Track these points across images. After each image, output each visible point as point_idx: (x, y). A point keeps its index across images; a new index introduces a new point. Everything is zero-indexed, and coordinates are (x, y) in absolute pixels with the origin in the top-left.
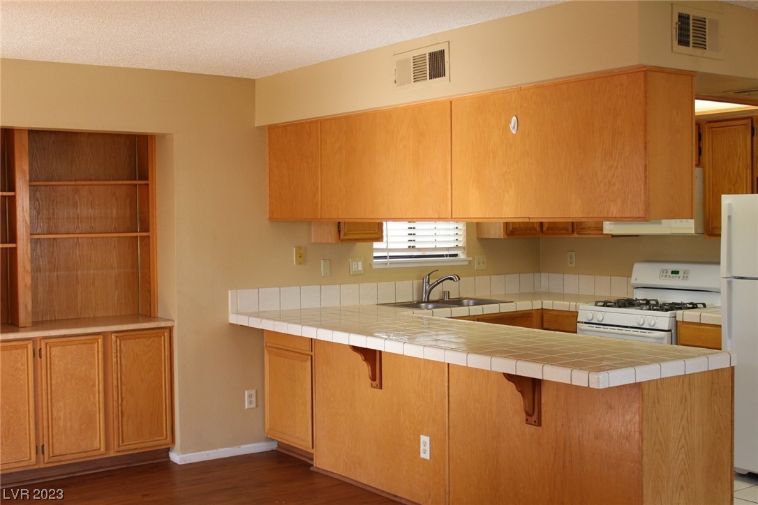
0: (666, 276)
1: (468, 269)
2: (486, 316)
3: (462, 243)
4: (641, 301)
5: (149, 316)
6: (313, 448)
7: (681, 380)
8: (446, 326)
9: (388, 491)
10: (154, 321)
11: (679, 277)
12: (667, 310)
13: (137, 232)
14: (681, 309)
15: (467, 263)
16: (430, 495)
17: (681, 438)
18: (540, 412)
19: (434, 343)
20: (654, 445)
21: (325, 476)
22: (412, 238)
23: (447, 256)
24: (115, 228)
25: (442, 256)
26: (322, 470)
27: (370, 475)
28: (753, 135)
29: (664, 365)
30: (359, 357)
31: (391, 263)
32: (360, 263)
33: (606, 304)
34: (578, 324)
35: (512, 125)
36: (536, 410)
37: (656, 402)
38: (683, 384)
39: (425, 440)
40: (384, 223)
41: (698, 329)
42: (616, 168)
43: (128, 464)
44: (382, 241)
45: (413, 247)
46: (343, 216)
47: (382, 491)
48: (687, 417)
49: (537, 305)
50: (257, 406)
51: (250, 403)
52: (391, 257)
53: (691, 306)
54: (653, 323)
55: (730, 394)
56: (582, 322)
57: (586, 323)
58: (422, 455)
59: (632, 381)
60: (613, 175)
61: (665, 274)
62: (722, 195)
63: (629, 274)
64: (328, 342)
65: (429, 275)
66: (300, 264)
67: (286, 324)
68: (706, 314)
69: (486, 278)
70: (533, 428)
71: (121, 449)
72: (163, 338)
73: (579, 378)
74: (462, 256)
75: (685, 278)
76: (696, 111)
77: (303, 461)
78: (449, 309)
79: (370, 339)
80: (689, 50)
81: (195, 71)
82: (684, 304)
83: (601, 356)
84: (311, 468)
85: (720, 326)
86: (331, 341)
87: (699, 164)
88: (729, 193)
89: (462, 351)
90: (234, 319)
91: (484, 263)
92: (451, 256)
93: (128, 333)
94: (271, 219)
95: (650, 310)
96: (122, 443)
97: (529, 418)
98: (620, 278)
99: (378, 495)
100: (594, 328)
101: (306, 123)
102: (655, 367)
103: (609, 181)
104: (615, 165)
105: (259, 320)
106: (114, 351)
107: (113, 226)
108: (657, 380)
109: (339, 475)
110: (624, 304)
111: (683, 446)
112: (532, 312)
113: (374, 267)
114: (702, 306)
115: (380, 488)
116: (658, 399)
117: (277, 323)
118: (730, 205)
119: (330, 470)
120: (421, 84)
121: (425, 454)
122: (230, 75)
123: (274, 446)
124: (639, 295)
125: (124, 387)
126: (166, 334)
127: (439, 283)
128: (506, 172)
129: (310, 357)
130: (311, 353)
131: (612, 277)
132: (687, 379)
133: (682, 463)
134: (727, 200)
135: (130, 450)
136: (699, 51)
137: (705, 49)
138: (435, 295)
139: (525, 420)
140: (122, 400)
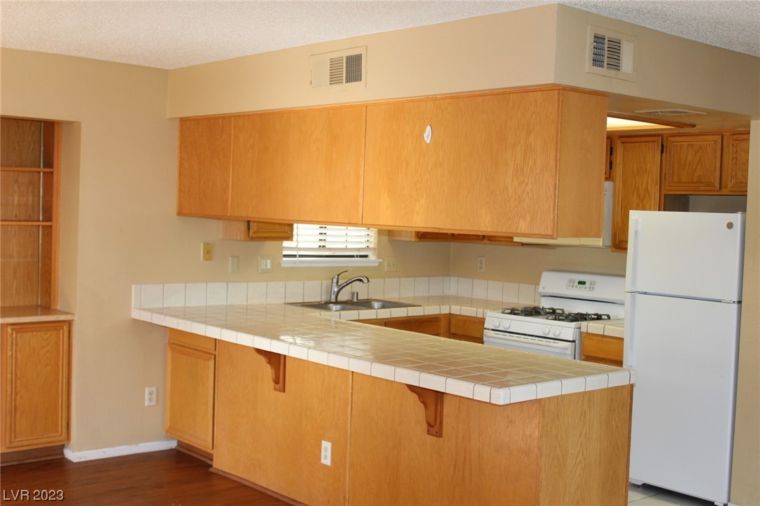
0: (573, 286)
1: (378, 271)
2: (394, 320)
3: (373, 244)
4: (547, 310)
5: (47, 308)
6: (213, 448)
7: (581, 397)
8: (353, 331)
9: (286, 495)
10: (54, 314)
11: (585, 288)
12: (572, 321)
13: (39, 221)
14: (586, 319)
15: (377, 264)
16: (329, 501)
17: (578, 454)
18: (441, 423)
19: (340, 350)
20: (553, 460)
21: (224, 478)
22: (322, 237)
23: (357, 256)
24: (16, 216)
25: (353, 256)
26: (222, 471)
27: (268, 479)
28: (662, 152)
29: (565, 381)
30: (262, 360)
31: (300, 262)
32: (269, 261)
33: (513, 312)
34: (485, 331)
35: (425, 135)
36: (438, 421)
37: (556, 419)
38: (583, 401)
39: (326, 446)
40: (295, 225)
41: (602, 340)
42: (527, 184)
43: (20, 460)
44: (292, 240)
45: (323, 246)
46: (252, 214)
47: (280, 495)
48: (586, 433)
49: (445, 310)
50: (157, 403)
51: (150, 400)
52: (301, 256)
53: (596, 317)
54: (558, 333)
55: (628, 410)
56: (489, 329)
57: (492, 330)
58: (323, 461)
59: (534, 398)
60: (524, 191)
61: (571, 284)
62: (631, 211)
63: (537, 282)
64: (232, 343)
65: (338, 276)
66: (208, 260)
67: (189, 323)
68: (609, 327)
69: (397, 280)
70: (434, 439)
71: (12, 445)
72: (61, 331)
73: (481, 393)
74: (372, 257)
75: (592, 289)
76: (608, 126)
77: (202, 461)
78: (356, 311)
79: (274, 342)
80: (603, 71)
81: (106, 58)
82: (589, 315)
83: (504, 370)
84: (211, 470)
85: (622, 339)
86: (235, 342)
87: (609, 177)
88: (637, 208)
89: (367, 360)
90: (136, 314)
91: (394, 265)
92: (361, 256)
93: (24, 326)
94: (180, 213)
95: (555, 319)
96: (15, 438)
97: (430, 428)
98: (528, 285)
99: (277, 499)
100: (501, 335)
101: (220, 118)
102: (556, 383)
103: (519, 196)
104: (526, 181)
105: (162, 317)
106: (9, 344)
107: (14, 214)
108: (557, 396)
109: (238, 477)
110: (531, 312)
111: (580, 462)
112: (441, 316)
113: (283, 265)
114: (606, 317)
115: (280, 492)
116: (558, 416)
117: (180, 321)
118: (636, 221)
119: (228, 471)
120: (336, 87)
121: (326, 459)
122: (143, 65)
123: (172, 444)
124: (546, 304)
125: (19, 382)
126: (66, 328)
127: (348, 284)
128: (418, 181)
129: (213, 357)
130: (214, 353)
131: (521, 284)
132: (587, 396)
133: (579, 478)
134: (635, 216)
135: (22, 446)
136: (613, 73)
137: (619, 70)
138: (344, 296)
139: (426, 430)
140: (16, 394)
